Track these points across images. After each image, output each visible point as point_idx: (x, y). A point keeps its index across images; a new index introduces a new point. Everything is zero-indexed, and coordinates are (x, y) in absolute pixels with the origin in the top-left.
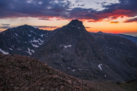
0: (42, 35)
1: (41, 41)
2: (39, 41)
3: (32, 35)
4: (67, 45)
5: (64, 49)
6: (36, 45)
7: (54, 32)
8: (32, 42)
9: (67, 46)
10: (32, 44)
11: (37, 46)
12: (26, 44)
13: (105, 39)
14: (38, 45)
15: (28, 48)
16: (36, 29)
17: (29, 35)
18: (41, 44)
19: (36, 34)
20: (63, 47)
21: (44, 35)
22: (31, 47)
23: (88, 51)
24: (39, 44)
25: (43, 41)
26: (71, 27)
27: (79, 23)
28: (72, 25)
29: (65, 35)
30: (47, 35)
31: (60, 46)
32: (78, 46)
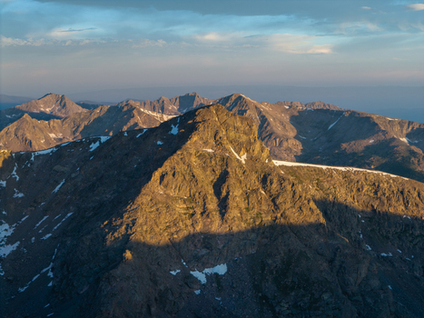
4: (202, 264)
5: (198, 292)
7: (58, 167)
9: (207, 270)
20: (188, 280)
23: (326, 297)
26: (201, 156)
27: (237, 129)
28: (206, 143)
29: (180, 207)
30: (20, 185)
31: (173, 273)
32: (263, 270)
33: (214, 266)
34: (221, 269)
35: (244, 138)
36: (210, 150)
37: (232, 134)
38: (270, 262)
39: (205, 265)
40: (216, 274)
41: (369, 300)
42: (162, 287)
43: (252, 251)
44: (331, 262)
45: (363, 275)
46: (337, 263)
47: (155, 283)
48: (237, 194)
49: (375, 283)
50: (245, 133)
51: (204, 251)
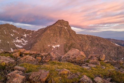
0: (25, 35)
1: (24, 41)
2: (22, 41)
3: (15, 35)
5: (53, 50)
6: (20, 45)
7: (38, 32)
8: (14, 42)
9: (55, 46)
10: (15, 44)
11: (20, 47)
12: (9, 45)
13: (87, 39)
14: (21, 45)
15: (11, 49)
16: (18, 29)
17: (12, 35)
18: (25, 44)
19: (19, 33)
20: (51, 47)
21: (27, 35)
22: (14, 48)
24: (23, 44)
25: (27, 41)
26: (58, 27)
27: (65, 23)
28: (59, 25)
29: (52, 35)
30: (31, 35)
31: (48, 46)
32: (66, 46)
33: (57, 45)
34: (58, 46)
35: (66, 25)
36: (59, 26)
37: (64, 24)
38: (68, 45)
39: (55, 45)
40: (57, 47)
41: (88, 53)
42: (45, 48)
43: (65, 43)
44: (80, 45)
45: (87, 48)
46: (82, 45)
47: (44, 47)
48: (63, 33)
49: (89, 50)
50: (66, 24)
51: (56, 42)
